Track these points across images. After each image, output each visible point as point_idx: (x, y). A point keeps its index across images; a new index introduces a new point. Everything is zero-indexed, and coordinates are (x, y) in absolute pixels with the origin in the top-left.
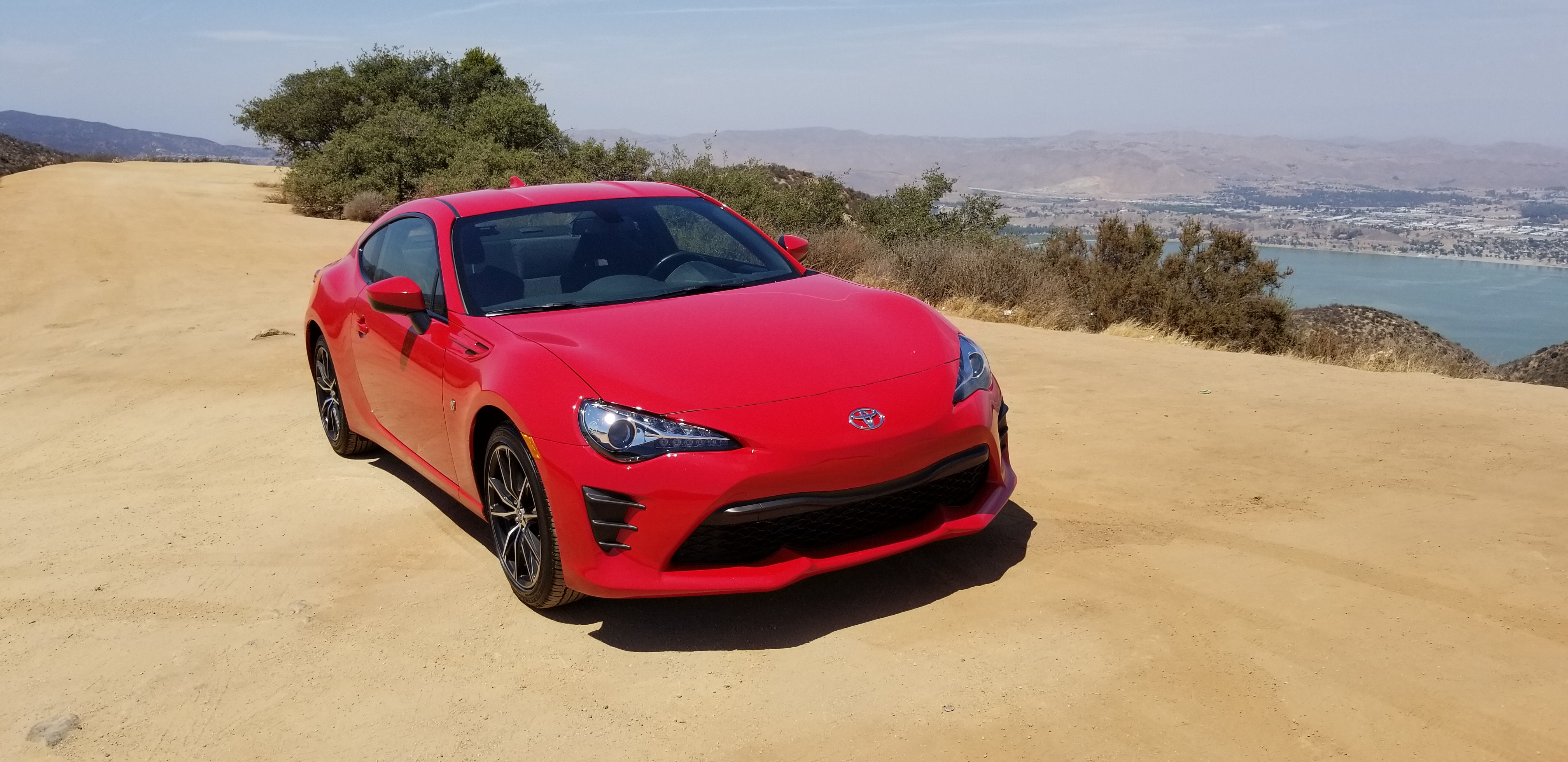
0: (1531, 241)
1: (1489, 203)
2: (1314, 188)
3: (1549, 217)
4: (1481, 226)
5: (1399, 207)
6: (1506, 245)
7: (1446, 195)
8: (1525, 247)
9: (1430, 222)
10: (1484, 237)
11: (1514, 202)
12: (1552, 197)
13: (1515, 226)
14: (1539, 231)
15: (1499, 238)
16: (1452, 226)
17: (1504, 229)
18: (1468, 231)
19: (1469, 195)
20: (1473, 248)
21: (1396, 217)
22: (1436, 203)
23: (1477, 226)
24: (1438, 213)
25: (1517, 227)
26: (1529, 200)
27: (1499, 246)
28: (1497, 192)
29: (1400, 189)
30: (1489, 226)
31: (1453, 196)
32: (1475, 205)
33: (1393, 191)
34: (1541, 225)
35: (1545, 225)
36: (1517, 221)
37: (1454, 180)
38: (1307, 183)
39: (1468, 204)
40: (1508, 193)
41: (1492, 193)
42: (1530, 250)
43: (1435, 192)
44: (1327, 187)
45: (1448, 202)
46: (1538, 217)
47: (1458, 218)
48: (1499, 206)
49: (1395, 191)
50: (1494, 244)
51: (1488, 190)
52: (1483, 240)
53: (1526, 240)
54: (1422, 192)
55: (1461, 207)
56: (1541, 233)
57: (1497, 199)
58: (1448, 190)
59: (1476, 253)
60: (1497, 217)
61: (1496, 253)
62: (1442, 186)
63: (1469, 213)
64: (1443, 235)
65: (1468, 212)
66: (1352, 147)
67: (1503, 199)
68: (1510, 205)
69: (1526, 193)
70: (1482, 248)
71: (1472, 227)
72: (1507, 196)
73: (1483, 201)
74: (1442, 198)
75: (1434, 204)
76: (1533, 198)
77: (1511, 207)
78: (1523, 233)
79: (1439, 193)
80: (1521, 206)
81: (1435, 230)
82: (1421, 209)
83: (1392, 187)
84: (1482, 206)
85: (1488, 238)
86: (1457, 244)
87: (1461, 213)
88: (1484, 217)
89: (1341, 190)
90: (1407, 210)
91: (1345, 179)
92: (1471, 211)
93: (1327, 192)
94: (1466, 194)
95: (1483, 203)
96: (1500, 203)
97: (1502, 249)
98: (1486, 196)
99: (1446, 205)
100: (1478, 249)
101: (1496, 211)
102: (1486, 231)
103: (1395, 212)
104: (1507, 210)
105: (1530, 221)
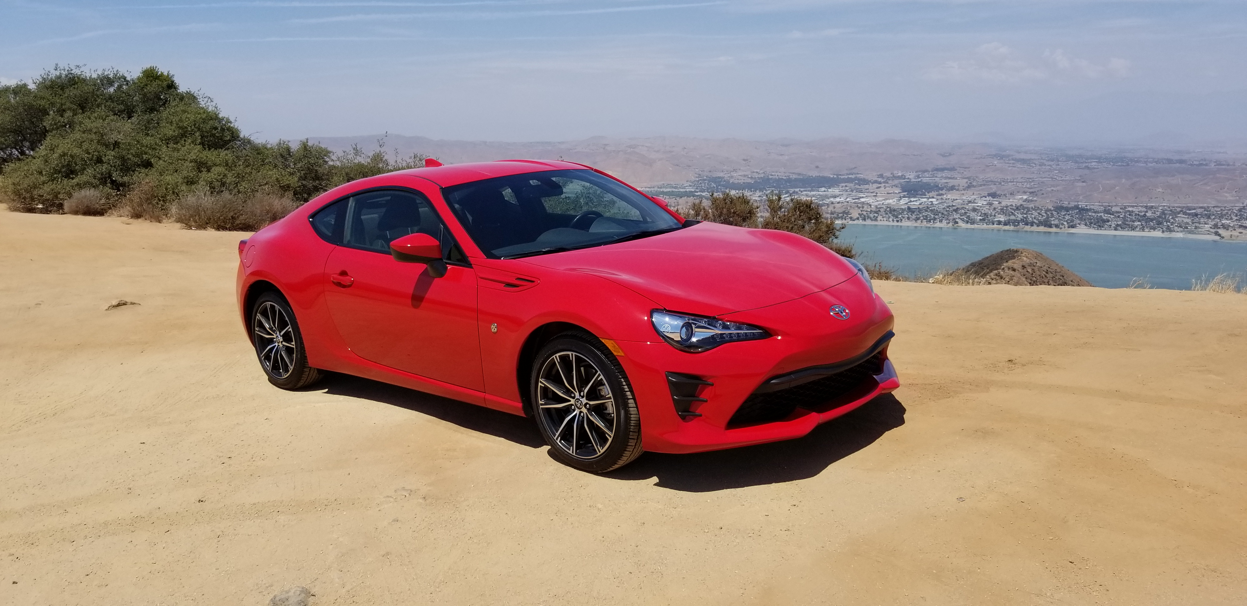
0: (909, 208)
1: (880, 183)
2: (763, 176)
3: (919, 191)
4: (876, 199)
5: (820, 188)
6: (893, 212)
7: (851, 178)
8: (905, 213)
9: (842, 198)
10: (878, 207)
11: (896, 182)
12: (920, 178)
13: (897, 199)
14: (914, 201)
15: (888, 207)
16: (856, 200)
17: (891, 201)
18: (868, 203)
19: (866, 178)
20: (872, 215)
21: (819, 195)
22: (845, 184)
23: (873, 199)
24: (847, 191)
25: (900, 199)
26: (906, 180)
27: (889, 214)
28: (884, 174)
29: (821, 175)
30: (881, 199)
31: (856, 179)
32: (871, 185)
33: (816, 176)
34: (915, 197)
35: (917, 197)
36: (899, 195)
37: (855, 168)
38: (757, 172)
39: (866, 184)
40: (892, 176)
41: (881, 176)
42: (908, 215)
43: (844, 177)
44: (771, 175)
45: (853, 183)
46: (913, 192)
47: (860, 195)
48: (887, 185)
49: (817, 176)
50: (885, 212)
51: (879, 173)
52: (878, 210)
53: (906, 208)
54: (835, 176)
55: (862, 187)
56: (915, 203)
57: (885, 180)
58: (852, 175)
59: (874, 219)
60: (886, 193)
61: (887, 218)
62: (848, 172)
63: (867, 191)
64: (851, 207)
65: (867, 189)
66: (786, 146)
67: (889, 180)
68: (894, 184)
69: (903, 175)
70: (877, 215)
71: (870, 200)
72: (892, 177)
73: (876, 182)
74: (849, 180)
75: (844, 185)
76: (908, 178)
77: (894, 186)
78: (904, 203)
79: (846, 177)
80: (901, 185)
81: (846, 204)
82: (835, 188)
83: (814, 174)
84: (876, 185)
85: (880, 208)
86: (861, 213)
87: (862, 190)
88: (877, 193)
89: (781, 177)
90: (826, 190)
91: (783, 169)
92: (868, 189)
93: (772, 178)
94: (864, 177)
95: (875, 183)
96: (887, 183)
97: (890, 215)
98: (877, 178)
99: (852, 185)
100: (874, 216)
101: (885, 188)
102: (879, 203)
103: (819, 191)
104: (892, 187)
105: (907, 194)
